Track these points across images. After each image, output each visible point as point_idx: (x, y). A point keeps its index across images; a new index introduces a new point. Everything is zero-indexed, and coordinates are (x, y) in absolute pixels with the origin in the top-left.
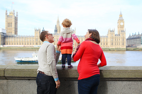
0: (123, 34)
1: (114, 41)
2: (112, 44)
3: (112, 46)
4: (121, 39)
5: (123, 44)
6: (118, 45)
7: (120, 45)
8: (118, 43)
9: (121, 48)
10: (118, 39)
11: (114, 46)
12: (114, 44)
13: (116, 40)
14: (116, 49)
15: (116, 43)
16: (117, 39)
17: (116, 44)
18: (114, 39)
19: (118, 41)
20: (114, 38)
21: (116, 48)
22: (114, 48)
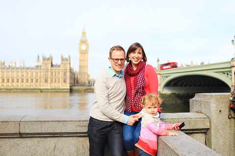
0: (65, 65)
1: (49, 75)
2: (46, 81)
3: (46, 85)
4: (61, 73)
5: (65, 81)
6: (57, 82)
7: (60, 82)
8: (57, 80)
9: (61, 88)
10: (57, 73)
11: (49, 84)
12: (49, 80)
13: (54, 75)
14: (51, 89)
15: (54, 80)
16: (54, 73)
17: (53, 82)
18: (50, 73)
19: (57, 75)
20: (49, 70)
21: (53, 87)
22: (49, 88)
